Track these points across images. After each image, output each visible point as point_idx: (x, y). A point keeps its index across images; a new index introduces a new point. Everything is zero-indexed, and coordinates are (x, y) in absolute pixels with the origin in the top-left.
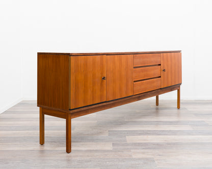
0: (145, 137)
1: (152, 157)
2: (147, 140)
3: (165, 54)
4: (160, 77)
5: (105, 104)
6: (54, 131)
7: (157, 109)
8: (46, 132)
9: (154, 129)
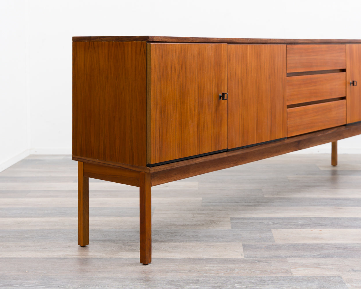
0: (316, 232)
1: (340, 274)
2: (322, 239)
3: (354, 46)
4: (344, 98)
5: (224, 155)
6: (107, 219)
7: (334, 173)
8: (91, 220)
9: (334, 216)
